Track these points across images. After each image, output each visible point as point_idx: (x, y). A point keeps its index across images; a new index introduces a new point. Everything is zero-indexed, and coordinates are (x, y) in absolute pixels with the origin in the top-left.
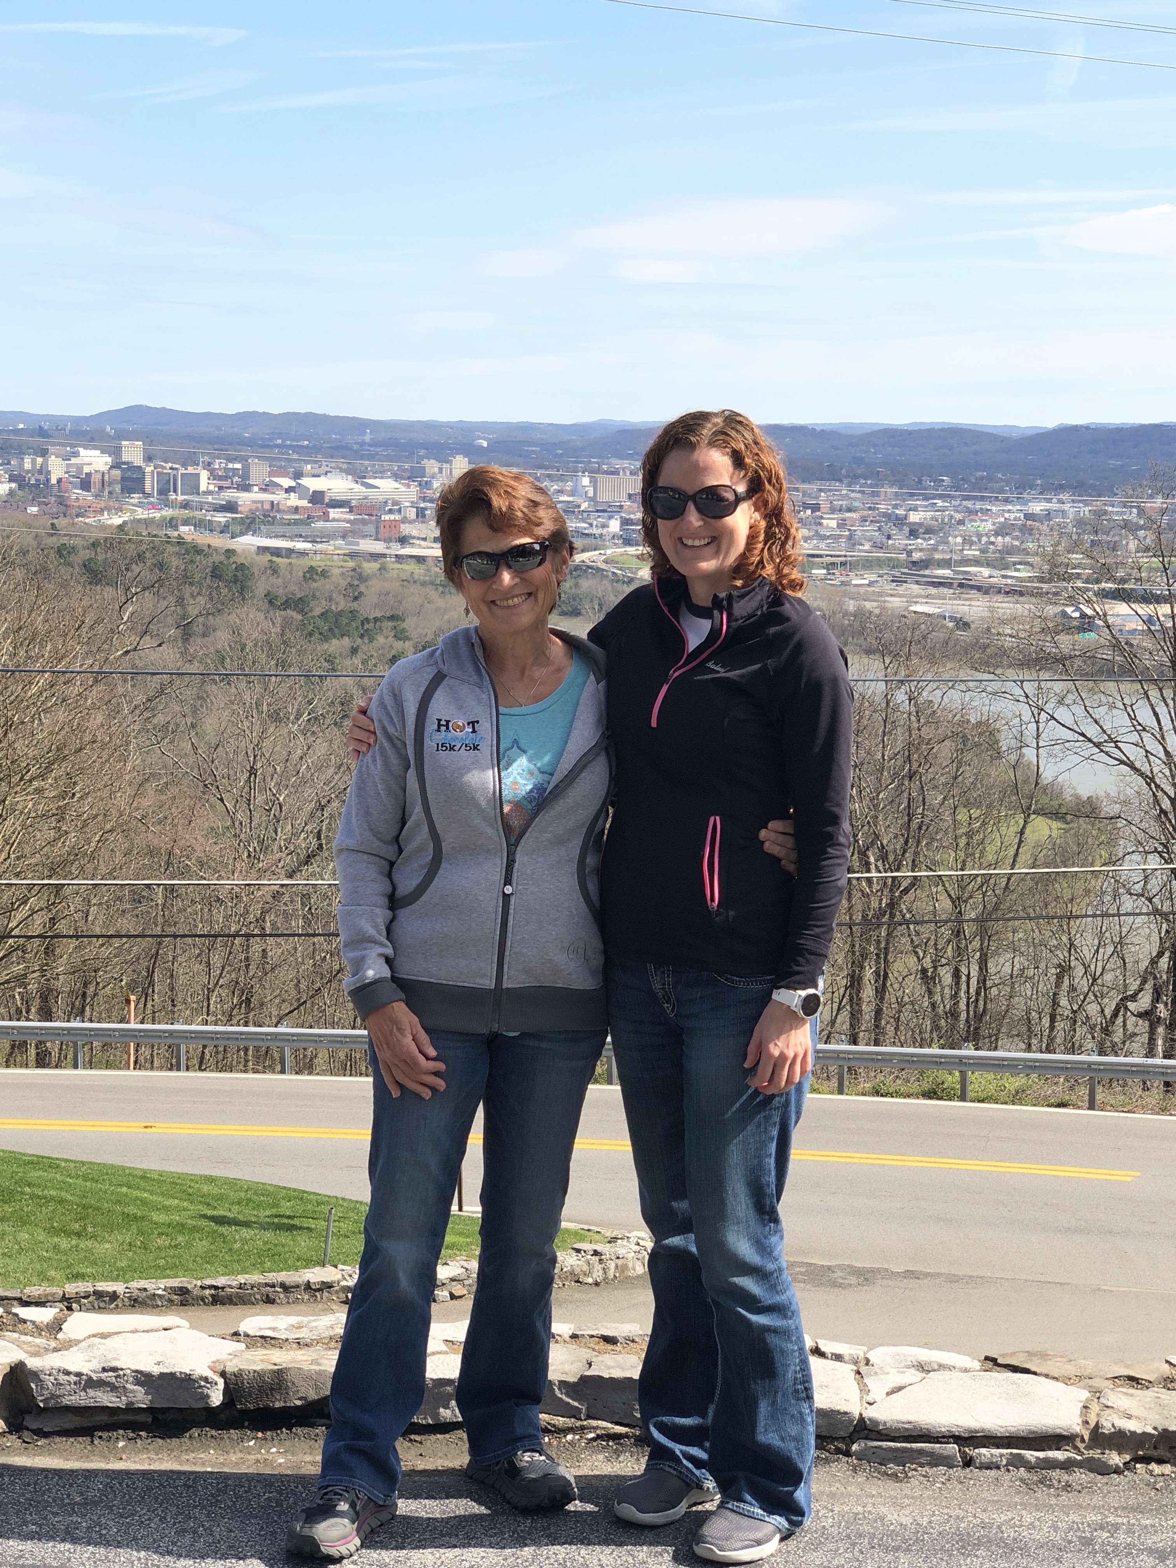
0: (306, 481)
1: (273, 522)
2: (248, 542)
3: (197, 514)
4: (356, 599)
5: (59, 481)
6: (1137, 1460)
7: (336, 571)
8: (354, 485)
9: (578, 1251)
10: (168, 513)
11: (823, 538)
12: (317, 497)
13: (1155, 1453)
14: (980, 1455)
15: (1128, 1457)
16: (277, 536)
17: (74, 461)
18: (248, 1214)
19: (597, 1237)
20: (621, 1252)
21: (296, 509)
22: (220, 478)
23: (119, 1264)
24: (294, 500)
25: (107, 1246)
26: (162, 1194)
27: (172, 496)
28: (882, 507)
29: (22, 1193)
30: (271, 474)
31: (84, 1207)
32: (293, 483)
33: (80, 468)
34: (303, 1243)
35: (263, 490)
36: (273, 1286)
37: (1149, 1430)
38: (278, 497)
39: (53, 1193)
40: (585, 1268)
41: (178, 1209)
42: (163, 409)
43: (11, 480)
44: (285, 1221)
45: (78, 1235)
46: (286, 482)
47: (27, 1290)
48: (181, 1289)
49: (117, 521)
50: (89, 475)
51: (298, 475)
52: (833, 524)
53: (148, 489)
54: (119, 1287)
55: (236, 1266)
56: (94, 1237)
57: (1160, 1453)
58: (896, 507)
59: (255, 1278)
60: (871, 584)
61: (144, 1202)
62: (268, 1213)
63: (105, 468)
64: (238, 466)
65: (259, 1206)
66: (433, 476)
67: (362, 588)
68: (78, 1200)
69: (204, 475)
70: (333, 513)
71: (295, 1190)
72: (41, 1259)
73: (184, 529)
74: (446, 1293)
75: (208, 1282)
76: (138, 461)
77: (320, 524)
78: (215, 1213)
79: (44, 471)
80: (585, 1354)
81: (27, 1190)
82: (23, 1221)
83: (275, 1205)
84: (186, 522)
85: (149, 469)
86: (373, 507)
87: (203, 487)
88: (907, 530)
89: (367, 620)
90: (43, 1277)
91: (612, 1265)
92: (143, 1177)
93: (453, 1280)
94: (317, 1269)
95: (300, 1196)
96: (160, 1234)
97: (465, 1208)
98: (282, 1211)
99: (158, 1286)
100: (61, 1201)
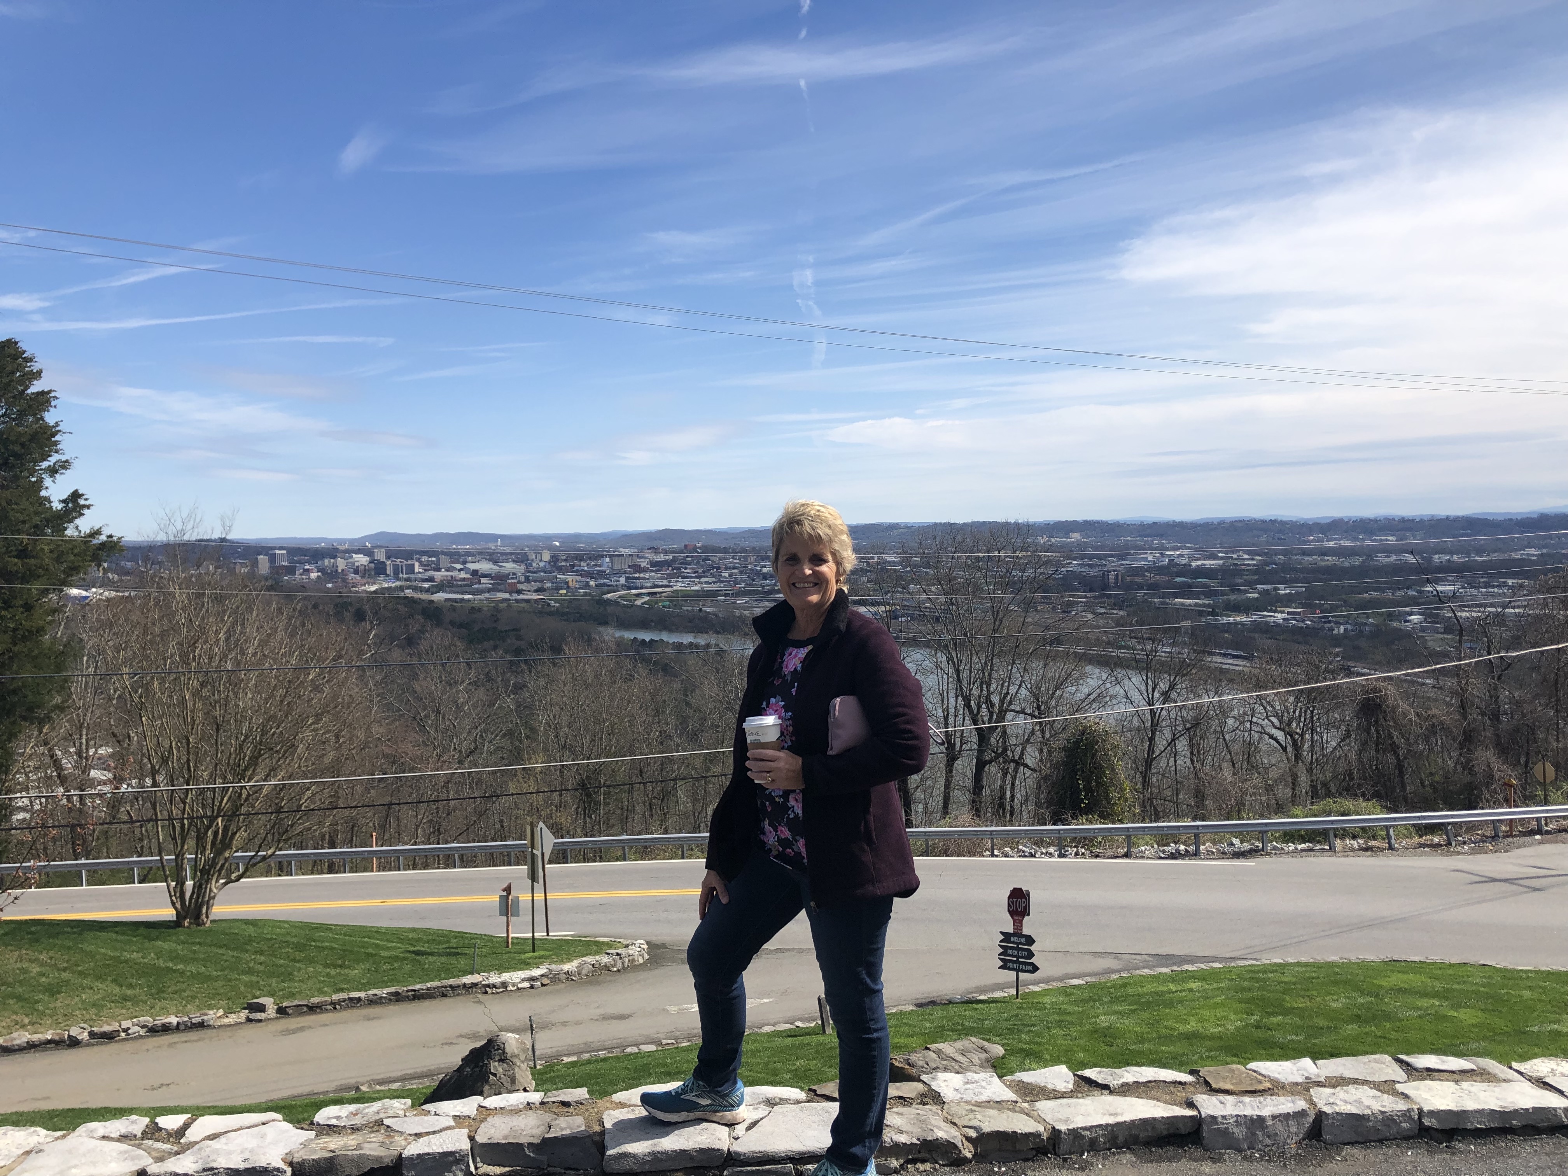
0: (469, 565)
1: (453, 586)
2: (440, 596)
3: (414, 584)
4: (496, 621)
5: (343, 570)
6: (908, 1162)
7: (485, 609)
8: (493, 566)
9: (608, 954)
10: (398, 583)
11: (722, 582)
12: (475, 573)
13: (920, 1156)
14: (807, 1170)
15: (902, 1161)
16: (455, 593)
17: (350, 560)
18: (434, 948)
19: (619, 945)
20: (631, 952)
21: (464, 579)
22: (425, 565)
23: (362, 981)
24: (463, 575)
25: (356, 971)
26: (387, 940)
27: (401, 575)
28: (750, 567)
29: (311, 946)
30: (451, 562)
31: (344, 951)
32: (462, 567)
33: (353, 564)
34: (462, 962)
35: (447, 570)
36: (446, 987)
37: (915, 1141)
38: (455, 574)
39: (327, 944)
40: (613, 963)
41: (395, 948)
42: (395, 533)
43: (318, 572)
44: (453, 950)
45: (341, 966)
46: (459, 566)
47: (312, 1000)
48: (396, 993)
49: (373, 588)
50: (358, 567)
51: (464, 562)
52: (727, 575)
53: (388, 572)
54: (362, 994)
55: (425, 977)
56: (349, 967)
57: (923, 1155)
58: (755, 566)
59: (436, 983)
60: (746, 602)
61: (377, 946)
62: (444, 946)
63: (366, 563)
64: (434, 559)
65: (440, 943)
66: (533, 560)
67: (499, 616)
68: (340, 947)
69: (417, 565)
70: (483, 580)
71: (459, 932)
72: (320, 982)
73: (407, 591)
74: (539, 984)
75: (411, 988)
76: (383, 559)
77: (476, 586)
78: (415, 949)
79: (335, 566)
80: (548, 1117)
81: (313, 944)
82: (311, 961)
83: (448, 942)
84: (408, 588)
85: (388, 563)
86: (503, 576)
87: (416, 570)
88: (761, 577)
89: (501, 632)
90: (321, 992)
91: (626, 960)
92: (376, 932)
93: (542, 976)
94: (469, 976)
95: (461, 935)
96: (385, 963)
97: (550, 934)
98: (452, 945)
99: (383, 992)
100: (332, 949)
